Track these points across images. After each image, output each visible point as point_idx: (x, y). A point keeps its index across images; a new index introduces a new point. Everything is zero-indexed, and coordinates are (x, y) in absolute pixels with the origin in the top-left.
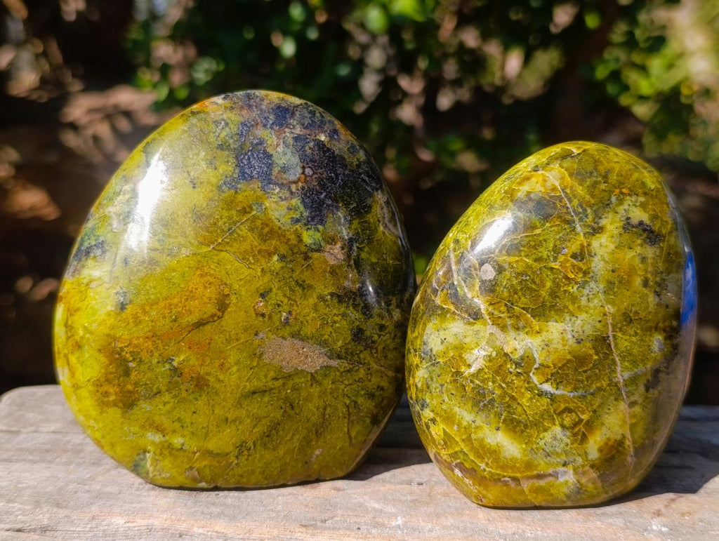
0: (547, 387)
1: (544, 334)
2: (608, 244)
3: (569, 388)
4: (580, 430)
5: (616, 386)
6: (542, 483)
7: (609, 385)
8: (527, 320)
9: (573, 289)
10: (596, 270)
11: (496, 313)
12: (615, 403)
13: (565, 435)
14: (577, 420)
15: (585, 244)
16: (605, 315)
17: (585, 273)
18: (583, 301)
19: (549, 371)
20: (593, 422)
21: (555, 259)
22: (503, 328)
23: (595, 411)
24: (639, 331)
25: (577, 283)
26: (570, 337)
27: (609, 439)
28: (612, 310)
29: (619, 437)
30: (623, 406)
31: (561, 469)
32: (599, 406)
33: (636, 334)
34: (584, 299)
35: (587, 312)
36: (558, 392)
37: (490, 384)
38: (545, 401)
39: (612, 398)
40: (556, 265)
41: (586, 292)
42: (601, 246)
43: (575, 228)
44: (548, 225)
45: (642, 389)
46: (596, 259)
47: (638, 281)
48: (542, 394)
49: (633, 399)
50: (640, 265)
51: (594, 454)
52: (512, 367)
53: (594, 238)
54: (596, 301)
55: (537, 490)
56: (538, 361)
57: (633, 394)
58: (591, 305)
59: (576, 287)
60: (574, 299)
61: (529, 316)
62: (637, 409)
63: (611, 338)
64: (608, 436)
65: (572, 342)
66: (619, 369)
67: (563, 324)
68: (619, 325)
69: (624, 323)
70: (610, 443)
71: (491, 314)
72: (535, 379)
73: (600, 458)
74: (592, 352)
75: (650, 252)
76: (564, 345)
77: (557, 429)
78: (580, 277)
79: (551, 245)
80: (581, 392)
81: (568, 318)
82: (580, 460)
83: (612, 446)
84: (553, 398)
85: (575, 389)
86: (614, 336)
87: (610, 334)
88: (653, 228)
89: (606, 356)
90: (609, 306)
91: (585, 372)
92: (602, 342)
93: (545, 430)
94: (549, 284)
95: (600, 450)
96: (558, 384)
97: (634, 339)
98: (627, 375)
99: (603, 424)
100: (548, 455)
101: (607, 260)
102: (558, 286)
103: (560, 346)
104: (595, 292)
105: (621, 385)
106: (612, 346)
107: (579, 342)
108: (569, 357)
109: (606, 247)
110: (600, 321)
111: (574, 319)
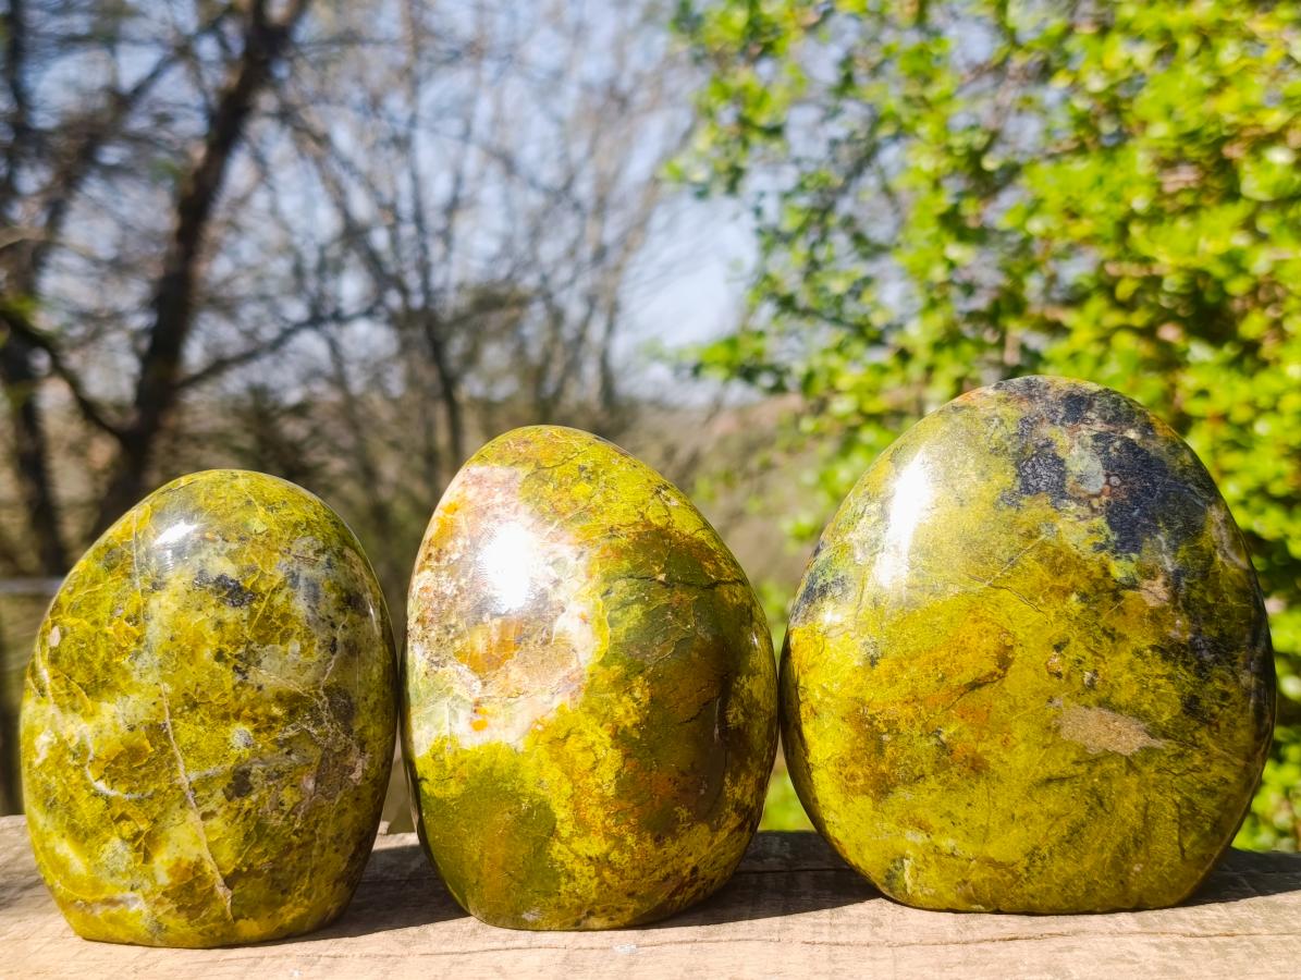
0: (102, 786)
1: (97, 717)
2: (169, 603)
3: (124, 787)
4: (140, 844)
5: (180, 789)
6: (114, 911)
7: (170, 787)
8: (82, 699)
9: (124, 661)
10: (150, 638)
11: (57, 688)
12: (181, 811)
13: (126, 849)
14: (136, 830)
15: (142, 604)
16: (160, 695)
17: (138, 641)
18: (135, 677)
19: (102, 765)
20: (155, 835)
21: (111, 621)
22: (62, 708)
23: (155, 821)
24: (207, 719)
25: (129, 653)
26: (121, 721)
27: (179, 859)
28: (169, 690)
29: (193, 858)
30: (193, 816)
31: (130, 895)
32: (161, 814)
33: (203, 722)
34: (137, 673)
35: (139, 691)
36: (112, 793)
37: (54, 778)
38: (101, 803)
39: (177, 805)
40: (109, 630)
41: (138, 664)
42: (160, 607)
43: (134, 583)
44: (110, 579)
45: (219, 796)
46: (152, 624)
47: (206, 654)
48: (96, 795)
49: (206, 808)
50: (212, 633)
51: (164, 879)
52: (69, 759)
53: (153, 595)
54: (150, 677)
55: (112, 920)
56: (92, 752)
57: (207, 802)
58: (144, 681)
59: (127, 658)
60: (126, 674)
61: (84, 693)
62: (217, 823)
63: (169, 726)
64: (177, 855)
65: (124, 728)
66: (181, 767)
67: (114, 705)
68: (179, 710)
69: (186, 708)
70: (184, 865)
71: (53, 690)
72: (91, 775)
73: (171, 884)
74: (146, 743)
75: (230, 614)
76: (117, 733)
77: (116, 841)
78: (132, 647)
79: (109, 604)
80: (136, 795)
81: (119, 698)
82: (148, 886)
83: (188, 870)
84: (109, 801)
85: (131, 790)
86: (173, 724)
87: (167, 720)
88: (242, 584)
89: (164, 750)
90: (166, 684)
91: (140, 768)
92: (156, 731)
93: (106, 842)
94: (102, 654)
95: (171, 872)
96: (112, 782)
97: (201, 729)
98: (193, 776)
99: (168, 839)
100: (112, 875)
101: (165, 624)
102: (111, 657)
103: (113, 735)
104: (148, 665)
105: (186, 788)
106: (171, 737)
107: (132, 729)
108: (122, 748)
109: (166, 607)
110: (154, 704)
111: (125, 699)
